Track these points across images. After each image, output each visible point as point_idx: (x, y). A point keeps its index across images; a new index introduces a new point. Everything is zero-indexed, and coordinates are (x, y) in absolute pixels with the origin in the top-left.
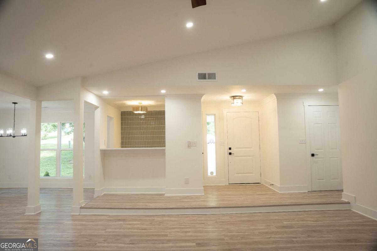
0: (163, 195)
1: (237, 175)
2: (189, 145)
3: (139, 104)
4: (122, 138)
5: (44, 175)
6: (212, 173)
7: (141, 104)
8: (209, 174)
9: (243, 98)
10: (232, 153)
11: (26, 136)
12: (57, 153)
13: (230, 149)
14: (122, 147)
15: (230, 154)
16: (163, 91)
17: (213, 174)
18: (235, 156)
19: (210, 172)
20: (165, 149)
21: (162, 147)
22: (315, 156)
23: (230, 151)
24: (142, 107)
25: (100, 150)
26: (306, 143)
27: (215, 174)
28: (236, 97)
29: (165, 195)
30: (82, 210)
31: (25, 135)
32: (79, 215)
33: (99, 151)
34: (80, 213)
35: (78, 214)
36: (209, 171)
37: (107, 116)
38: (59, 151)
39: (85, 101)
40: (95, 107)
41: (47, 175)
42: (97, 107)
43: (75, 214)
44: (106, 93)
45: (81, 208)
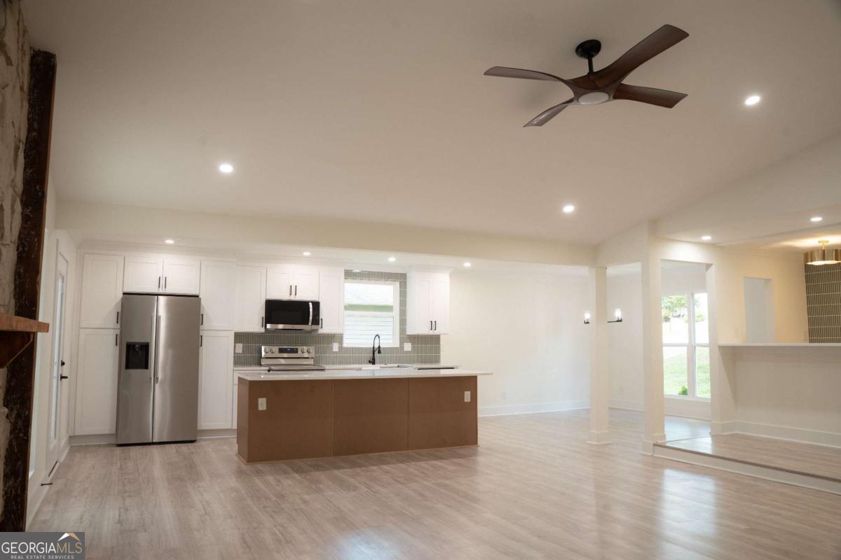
3: (821, 244)
5: (678, 392)
7: (827, 242)
11: (621, 321)
12: (688, 349)
14: (811, 341)
24: (824, 251)
25: (719, 347)
30: (657, 448)
31: (618, 321)
32: (652, 456)
33: (717, 349)
34: (654, 453)
35: (650, 454)
37: (744, 277)
38: (692, 348)
39: (662, 260)
40: (705, 266)
41: (685, 392)
42: (708, 266)
43: (645, 453)
44: (707, 238)
45: (654, 445)
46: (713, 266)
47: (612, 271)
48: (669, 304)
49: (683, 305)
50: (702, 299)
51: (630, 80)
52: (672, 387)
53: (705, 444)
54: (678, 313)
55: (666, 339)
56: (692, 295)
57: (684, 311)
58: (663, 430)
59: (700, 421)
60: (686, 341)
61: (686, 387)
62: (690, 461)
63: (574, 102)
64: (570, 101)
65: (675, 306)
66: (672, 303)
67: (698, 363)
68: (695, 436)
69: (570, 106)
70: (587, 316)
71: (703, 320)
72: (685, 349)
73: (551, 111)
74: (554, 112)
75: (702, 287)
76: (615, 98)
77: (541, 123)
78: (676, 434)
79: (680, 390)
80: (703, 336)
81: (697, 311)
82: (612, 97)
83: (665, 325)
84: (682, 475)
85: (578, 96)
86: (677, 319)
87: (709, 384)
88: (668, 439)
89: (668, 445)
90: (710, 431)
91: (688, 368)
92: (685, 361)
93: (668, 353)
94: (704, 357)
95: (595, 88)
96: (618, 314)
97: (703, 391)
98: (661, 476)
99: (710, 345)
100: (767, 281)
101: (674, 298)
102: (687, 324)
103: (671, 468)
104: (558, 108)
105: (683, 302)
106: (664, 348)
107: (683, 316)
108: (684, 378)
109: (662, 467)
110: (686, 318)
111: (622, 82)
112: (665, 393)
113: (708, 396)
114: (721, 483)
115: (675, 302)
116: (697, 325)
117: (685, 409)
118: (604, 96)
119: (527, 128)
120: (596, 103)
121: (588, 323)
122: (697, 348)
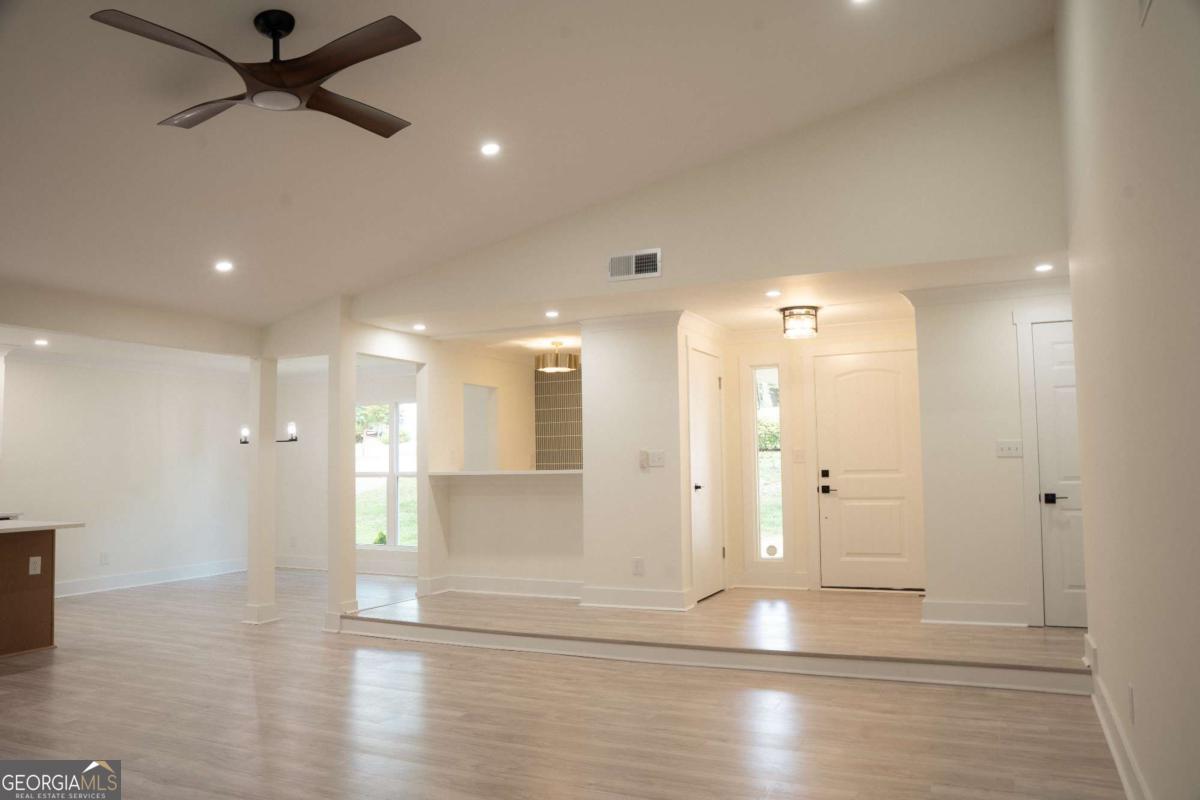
0: (577, 602)
1: (848, 559)
2: (645, 464)
3: (554, 347)
4: (540, 443)
5: (373, 541)
6: (772, 550)
7: (561, 344)
8: (764, 555)
9: (819, 313)
10: (831, 488)
11: (296, 440)
12: (388, 482)
13: (825, 474)
14: (538, 468)
15: (826, 489)
16: (552, 314)
17: (774, 554)
18: (841, 499)
19: (768, 545)
20: (581, 475)
21: (574, 467)
22: (1057, 500)
23: (825, 482)
24: (557, 355)
25: (430, 477)
26: (1022, 457)
27: (780, 554)
28: (795, 311)
29: (582, 604)
30: (346, 621)
31: (292, 440)
32: (339, 633)
33: (428, 478)
34: (341, 629)
35: (336, 631)
36: (764, 544)
37: (465, 384)
38: (393, 479)
39: (359, 354)
40: (415, 367)
41: (382, 540)
42: (420, 366)
43: (327, 630)
44: (420, 328)
45: (342, 617)
46: (427, 366)
47: (286, 366)
48: (362, 417)
49: (379, 420)
50: (409, 412)
51: (334, 84)
52: (365, 535)
53: (409, 609)
54: (374, 431)
55: (361, 466)
56: (397, 405)
57: (383, 428)
58: (352, 593)
59: (404, 579)
60: (386, 469)
61: (385, 533)
62: (388, 635)
63: (244, 101)
64: (240, 98)
65: (372, 421)
66: (366, 415)
67: (401, 500)
68: (394, 601)
69: (239, 106)
70: (245, 432)
71: (407, 441)
72: (383, 481)
73: (206, 107)
74: (211, 110)
75: (411, 396)
76: (310, 106)
77: (189, 124)
78: (371, 599)
79: (376, 537)
80: (409, 462)
81: (403, 429)
82: (304, 103)
83: (358, 446)
84: (380, 656)
85: (252, 92)
86: (373, 439)
87: (416, 526)
88: (360, 608)
89: (360, 615)
90: (415, 591)
91: (388, 507)
92: (384, 496)
93: (361, 486)
94: (409, 492)
95: (281, 86)
96: (292, 430)
97: (408, 536)
98: (350, 660)
99: (418, 475)
100: (492, 390)
101: (369, 409)
102: (387, 447)
103: (365, 647)
104: (219, 105)
105: (382, 415)
106: (359, 481)
107: (381, 435)
108: (382, 520)
109: (355, 647)
110: (386, 436)
111: (322, 86)
112: (357, 542)
113: (414, 543)
114: (430, 660)
115: (370, 415)
116: (401, 446)
117: (383, 563)
118: (294, 102)
119: (163, 127)
120: (279, 108)
121: (245, 442)
122: (400, 479)
